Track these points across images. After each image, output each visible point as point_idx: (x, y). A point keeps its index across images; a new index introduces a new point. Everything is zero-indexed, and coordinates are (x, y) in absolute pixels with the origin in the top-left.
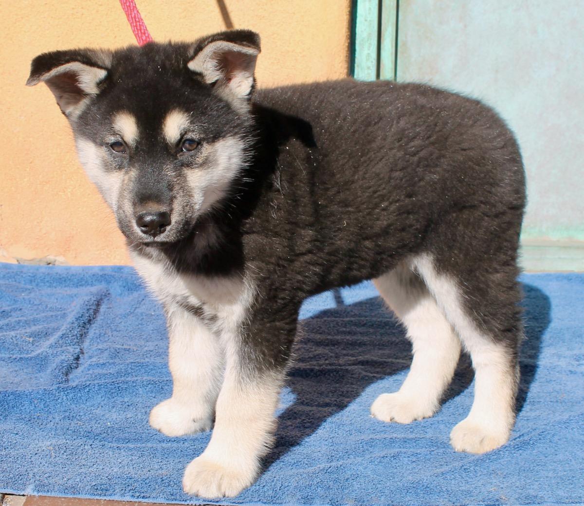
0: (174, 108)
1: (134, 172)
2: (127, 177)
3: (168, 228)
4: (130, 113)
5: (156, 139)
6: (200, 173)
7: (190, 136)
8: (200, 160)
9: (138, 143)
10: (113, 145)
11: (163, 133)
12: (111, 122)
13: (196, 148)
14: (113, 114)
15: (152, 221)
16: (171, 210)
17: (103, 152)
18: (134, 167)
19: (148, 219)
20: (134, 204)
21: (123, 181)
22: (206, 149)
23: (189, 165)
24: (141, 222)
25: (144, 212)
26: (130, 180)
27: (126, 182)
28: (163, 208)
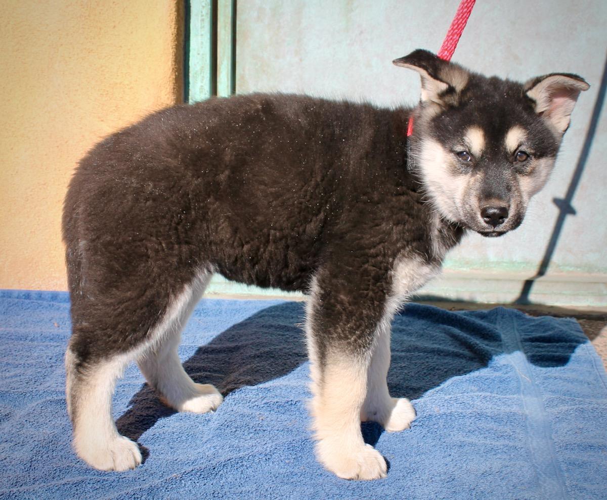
0: (515, 125)
1: (480, 175)
2: (472, 179)
3: (506, 220)
4: (480, 127)
5: (499, 149)
6: (529, 180)
7: (523, 148)
8: (529, 169)
9: (484, 153)
10: (459, 154)
11: (505, 144)
12: (463, 135)
13: (525, 160)
14: (465, 127)
15: (494, 214)
16: (509, 206)
17: (451, 157)
18: (479, 171)
19: (492, 211)
20: (480, 200)
21: (469, 182)
22: (534, 162)
23: (520, 172)
24: (484, 213)
25: (488, 206)
26: (475, 180)
27: (471, 183)
28: (503, 204)
